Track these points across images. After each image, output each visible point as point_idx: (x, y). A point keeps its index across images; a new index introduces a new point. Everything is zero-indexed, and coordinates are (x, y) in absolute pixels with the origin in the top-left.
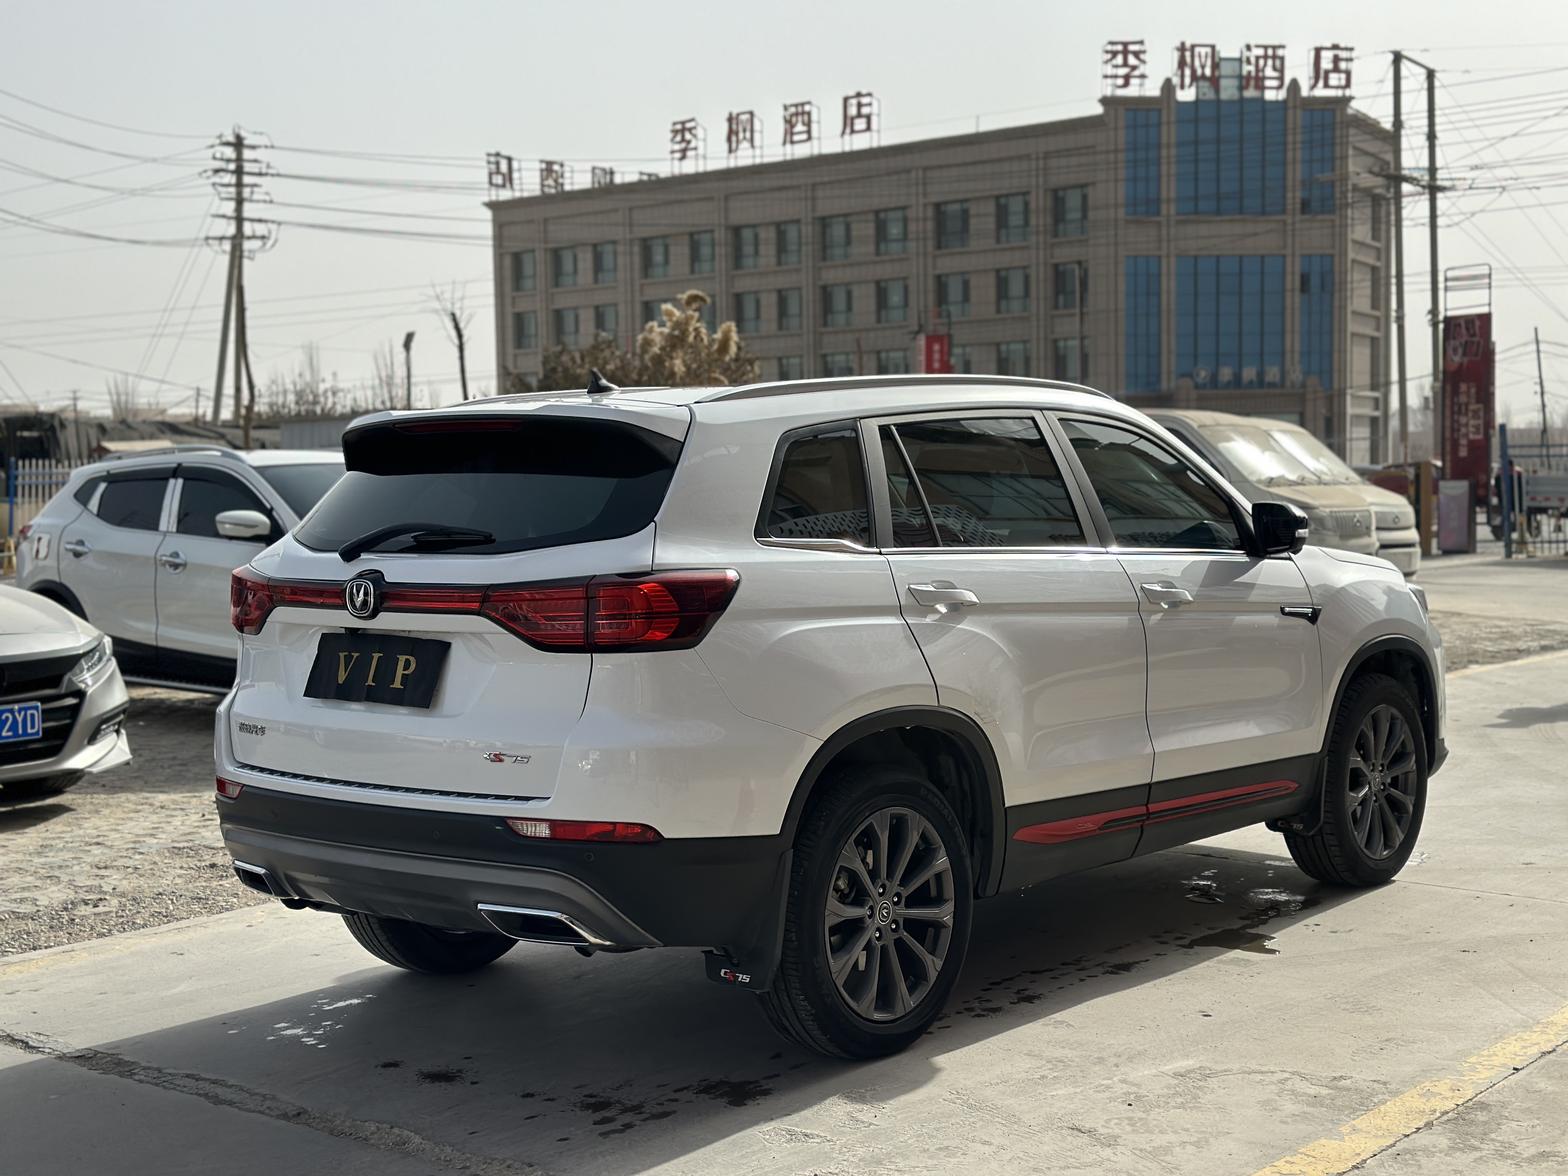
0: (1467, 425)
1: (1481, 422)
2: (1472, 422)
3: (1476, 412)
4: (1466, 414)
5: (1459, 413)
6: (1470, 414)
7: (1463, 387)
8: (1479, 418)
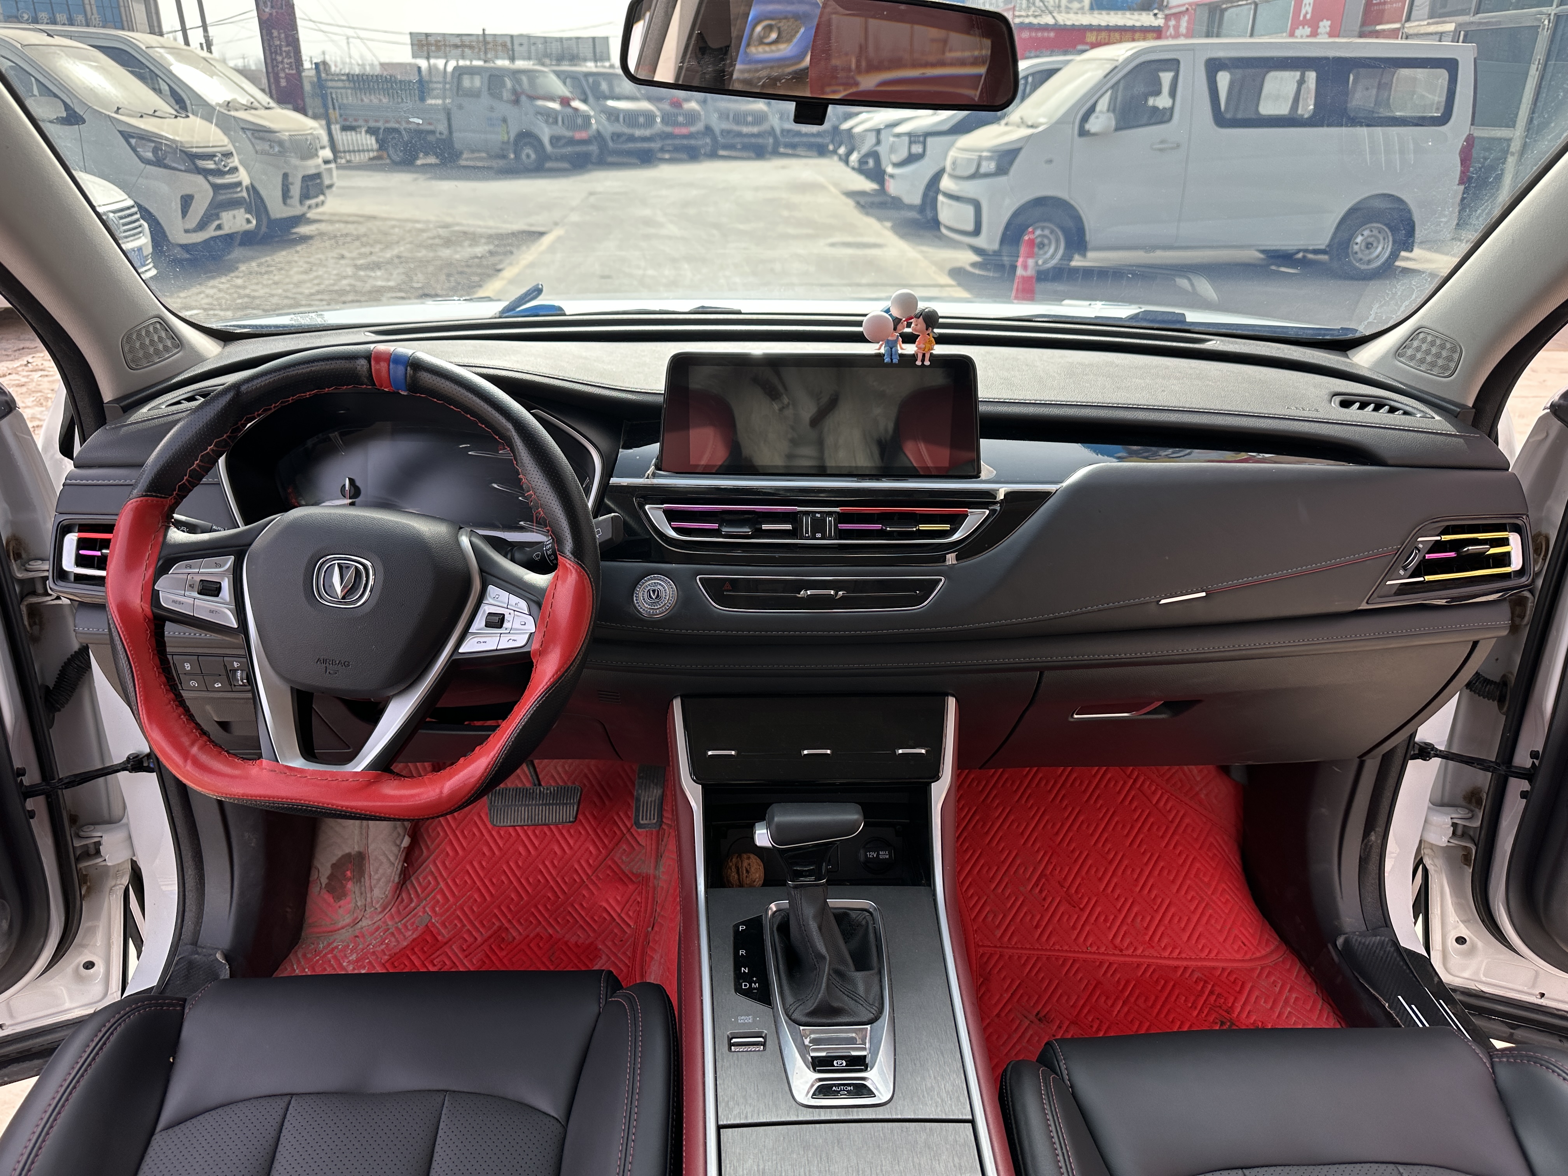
0: (282, 62)
1: (292, 60)
2: (286, 60)
3: (288, 53)
4: (281, 54)
5: (276, 53)
6: (284, 54)
7: (275, 34)
8: (290, 57)
